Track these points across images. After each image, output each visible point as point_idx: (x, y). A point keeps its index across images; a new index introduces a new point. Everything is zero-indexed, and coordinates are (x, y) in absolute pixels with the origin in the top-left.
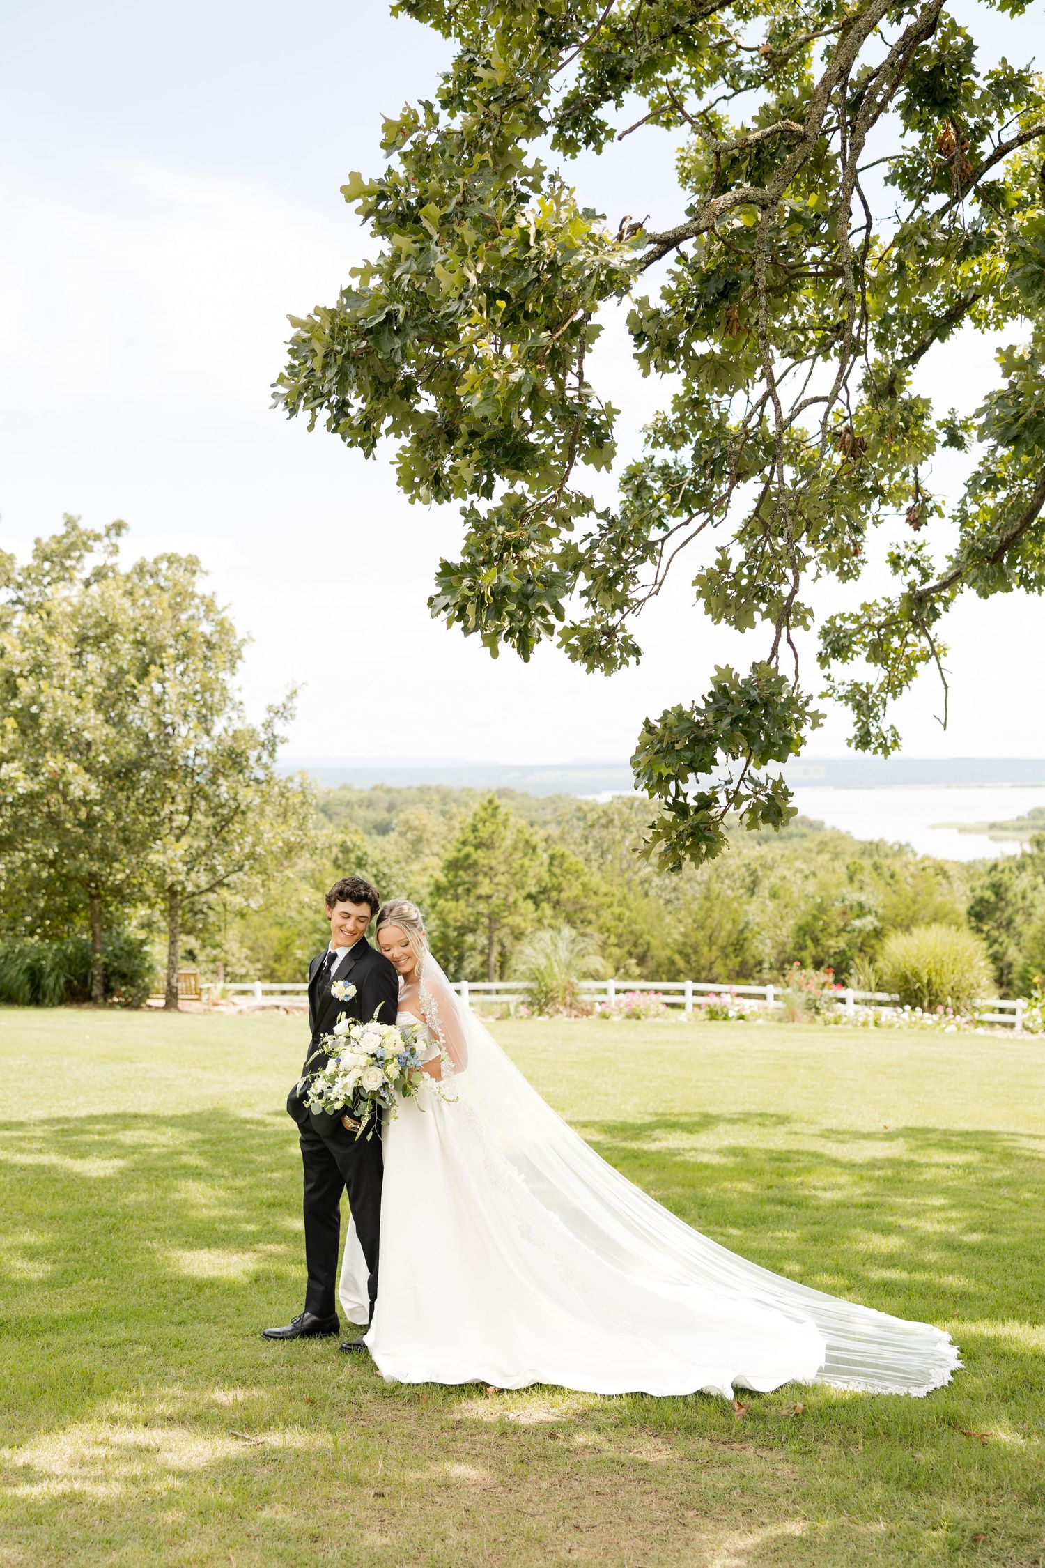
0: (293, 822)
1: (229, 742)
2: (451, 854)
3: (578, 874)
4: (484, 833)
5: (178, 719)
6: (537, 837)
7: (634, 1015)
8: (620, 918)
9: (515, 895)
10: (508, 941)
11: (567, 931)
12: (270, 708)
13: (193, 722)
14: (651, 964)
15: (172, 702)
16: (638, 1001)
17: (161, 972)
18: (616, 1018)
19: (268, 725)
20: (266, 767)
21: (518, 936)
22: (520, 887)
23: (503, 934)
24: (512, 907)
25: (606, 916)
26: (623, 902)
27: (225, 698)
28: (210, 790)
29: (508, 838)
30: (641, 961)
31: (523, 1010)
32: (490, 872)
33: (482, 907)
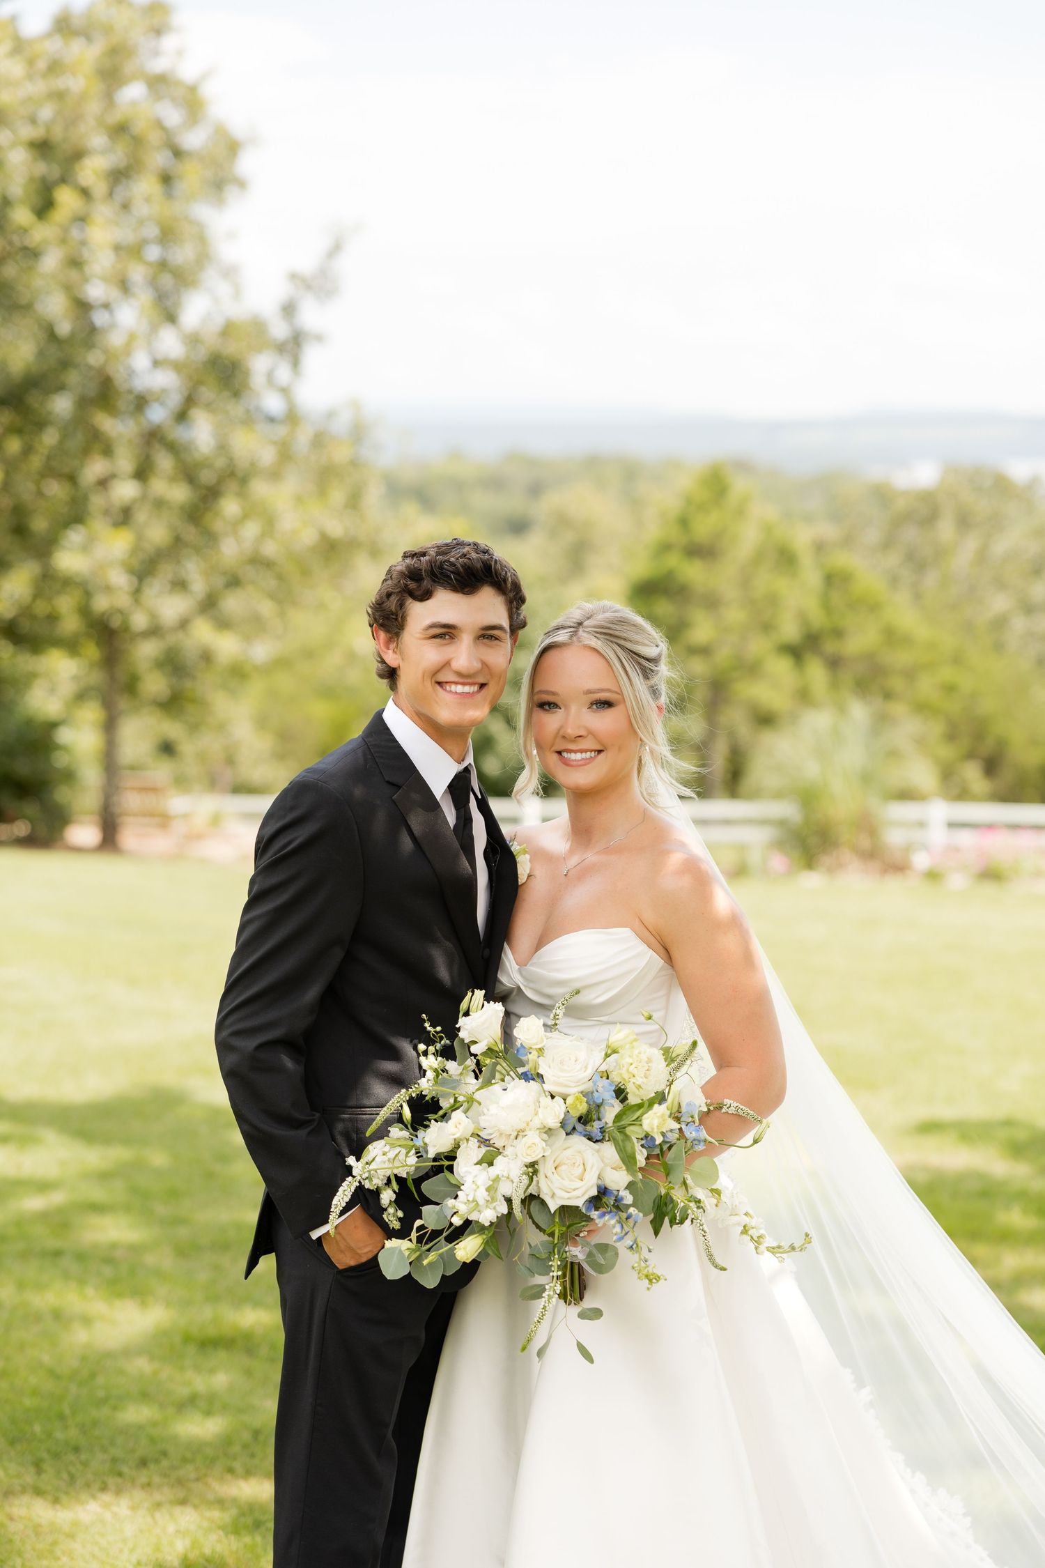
0: (337, 496)
1: (211, 340)
2: (641, 568)
3: (874, 607)
4: (703, 527)
5: (114, 293)
6: (802, 538)
7: (991, 874)
8: (950, 689)
9: (758, 646)
10: (744, 729)
11: (859, 712)
12: (293, 277)
13: (144, 296)
14: (1007, 776)
15: (101, 261)
16: (1001, 846)
17: (91, 776)
18: (957, 881)
19: (289, 309)
20: (285, 391)
21: (765, 719)
22: (767, 627)
23: (736, 718)
24: (752, 669)
25: (927, 686)
26: (957, 660)
27: (204, 256)
28: (179, 434)
29: (747, 539)
30: (991, 766)
31: (778, 862)
32: (712, 603)
33: (699, 667)
